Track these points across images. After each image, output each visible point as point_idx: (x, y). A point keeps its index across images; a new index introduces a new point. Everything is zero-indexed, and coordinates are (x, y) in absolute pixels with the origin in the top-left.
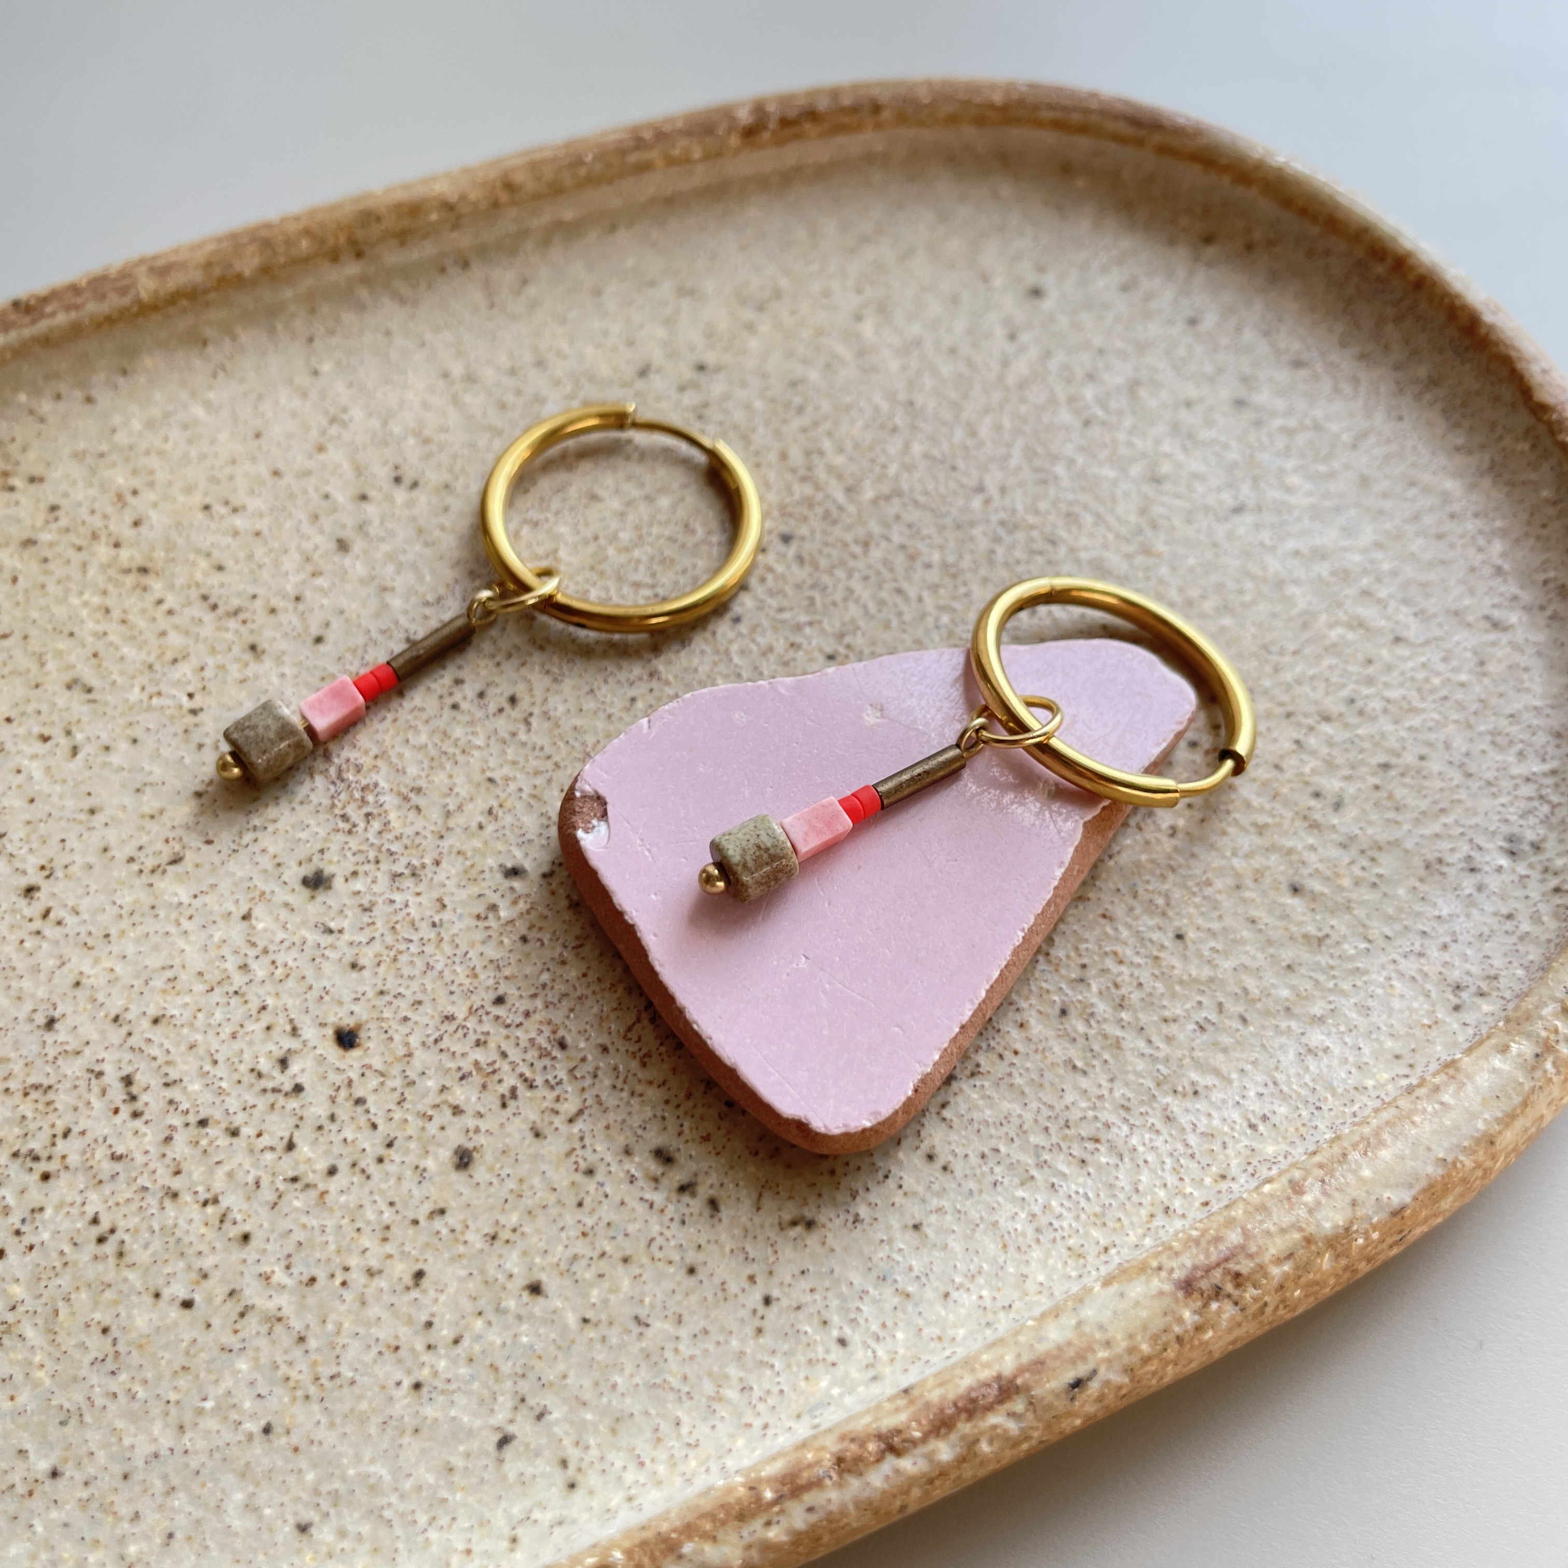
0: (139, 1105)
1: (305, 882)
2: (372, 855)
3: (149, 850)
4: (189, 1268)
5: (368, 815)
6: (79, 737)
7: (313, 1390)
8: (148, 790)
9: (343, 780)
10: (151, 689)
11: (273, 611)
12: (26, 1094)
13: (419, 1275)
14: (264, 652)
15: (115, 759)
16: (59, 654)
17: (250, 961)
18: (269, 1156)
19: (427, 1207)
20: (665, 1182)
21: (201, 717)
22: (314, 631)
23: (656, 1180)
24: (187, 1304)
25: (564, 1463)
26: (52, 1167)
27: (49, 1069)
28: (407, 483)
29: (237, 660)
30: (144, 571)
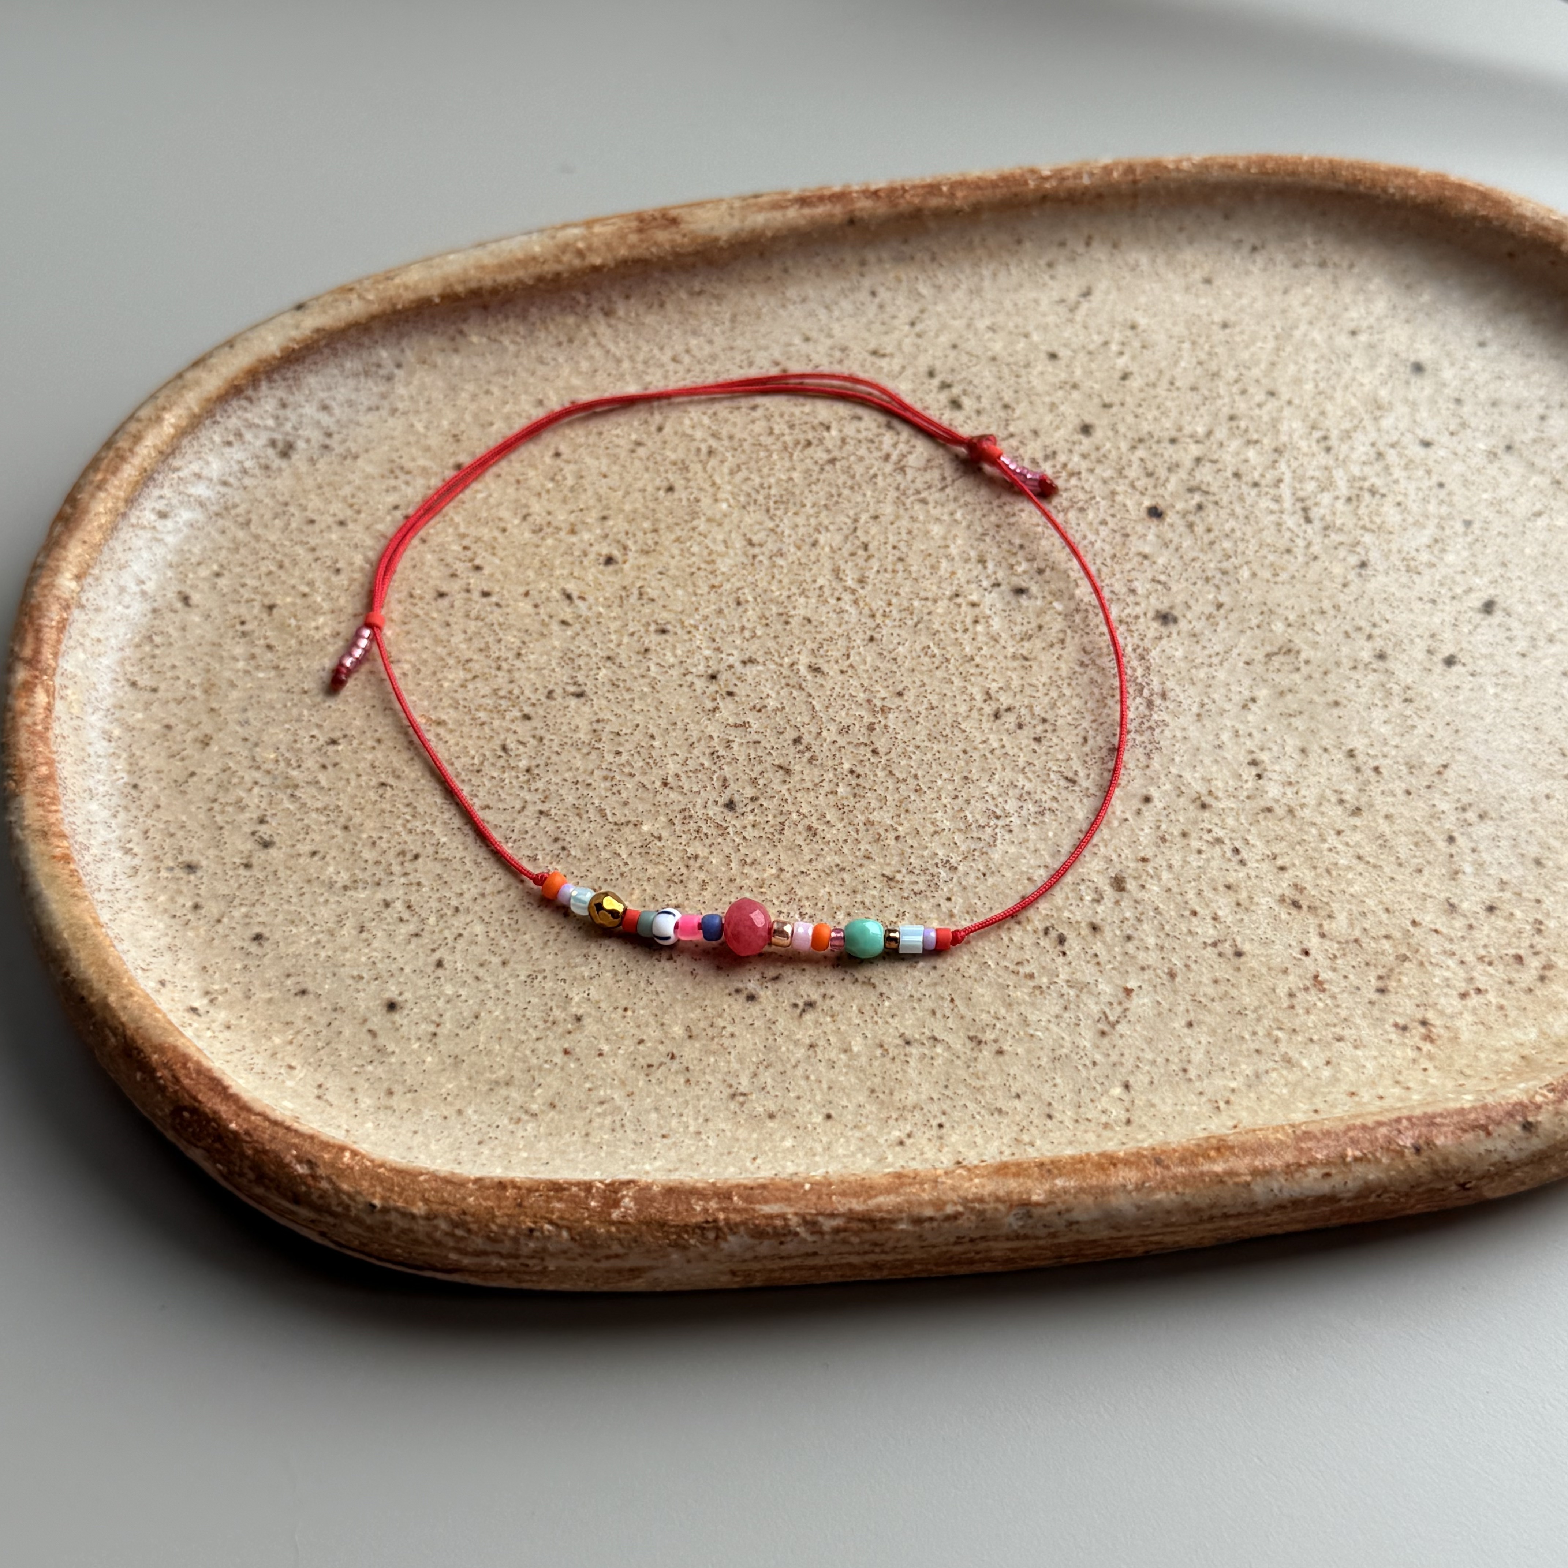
0: (1299, 505)
1: (1175, 620)
3: (1291, 667)
6: (1348, 764)
10: (1289, 791)
11: (1184, 835)
13: (1125, 377)
14: (1194, 801)
17: (1219, 576)
18: (1215, 457)
19: (1114, 410)
20: (959, 392)
21: (1249, 758)
23: (964, 393)
28: (1053, 934)
29: (1216, 798)
30: (1296, 905)
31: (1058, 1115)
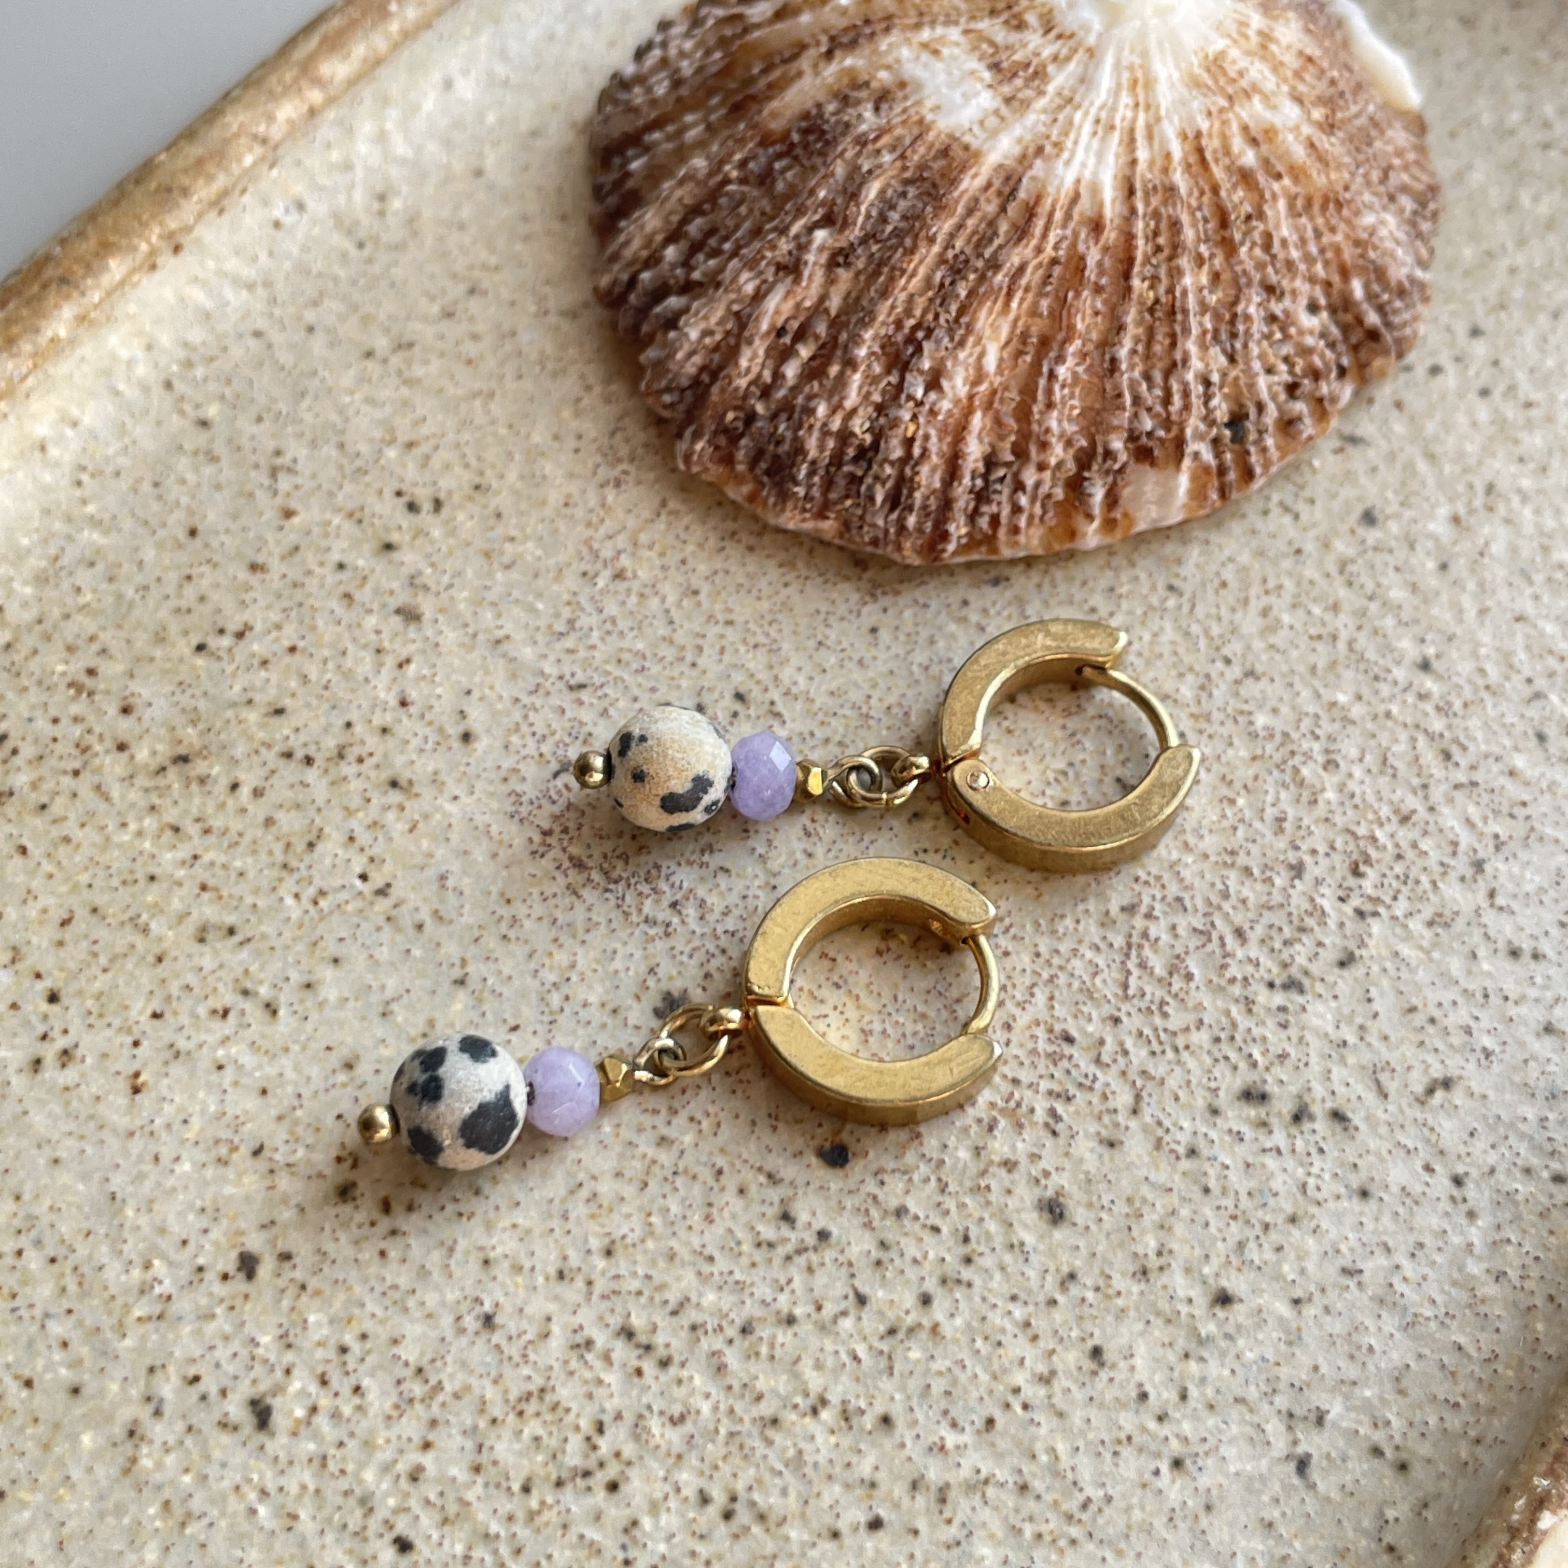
0: (661, 1352)
1: (658, 1014)
2: (711, 947)
4: (848, 1486)
5: (674, 905)
6: (264, 991)
7: (1074, 1531)
8: (395, 1007)
9: (616, 882)
10: (310, 892)
11: (384, 731)
12: (521, 1414)
14: (411, 783)
15: (330, 993)
16: (157, 909)
17: (664, 1131)
18: (847, 1324)
19: (1053, 1281)
20: (1274, 1121)
21: (395, 894)
22: (454, 731)
23: (1264, 1124)
24: (876, 1524)
25: (1377, 1452)
26: (612, 1471)
27: (526, 1371)
28: (427, 506)
29: (387, 808)
30: (183, 759)
31: (252, 342)
